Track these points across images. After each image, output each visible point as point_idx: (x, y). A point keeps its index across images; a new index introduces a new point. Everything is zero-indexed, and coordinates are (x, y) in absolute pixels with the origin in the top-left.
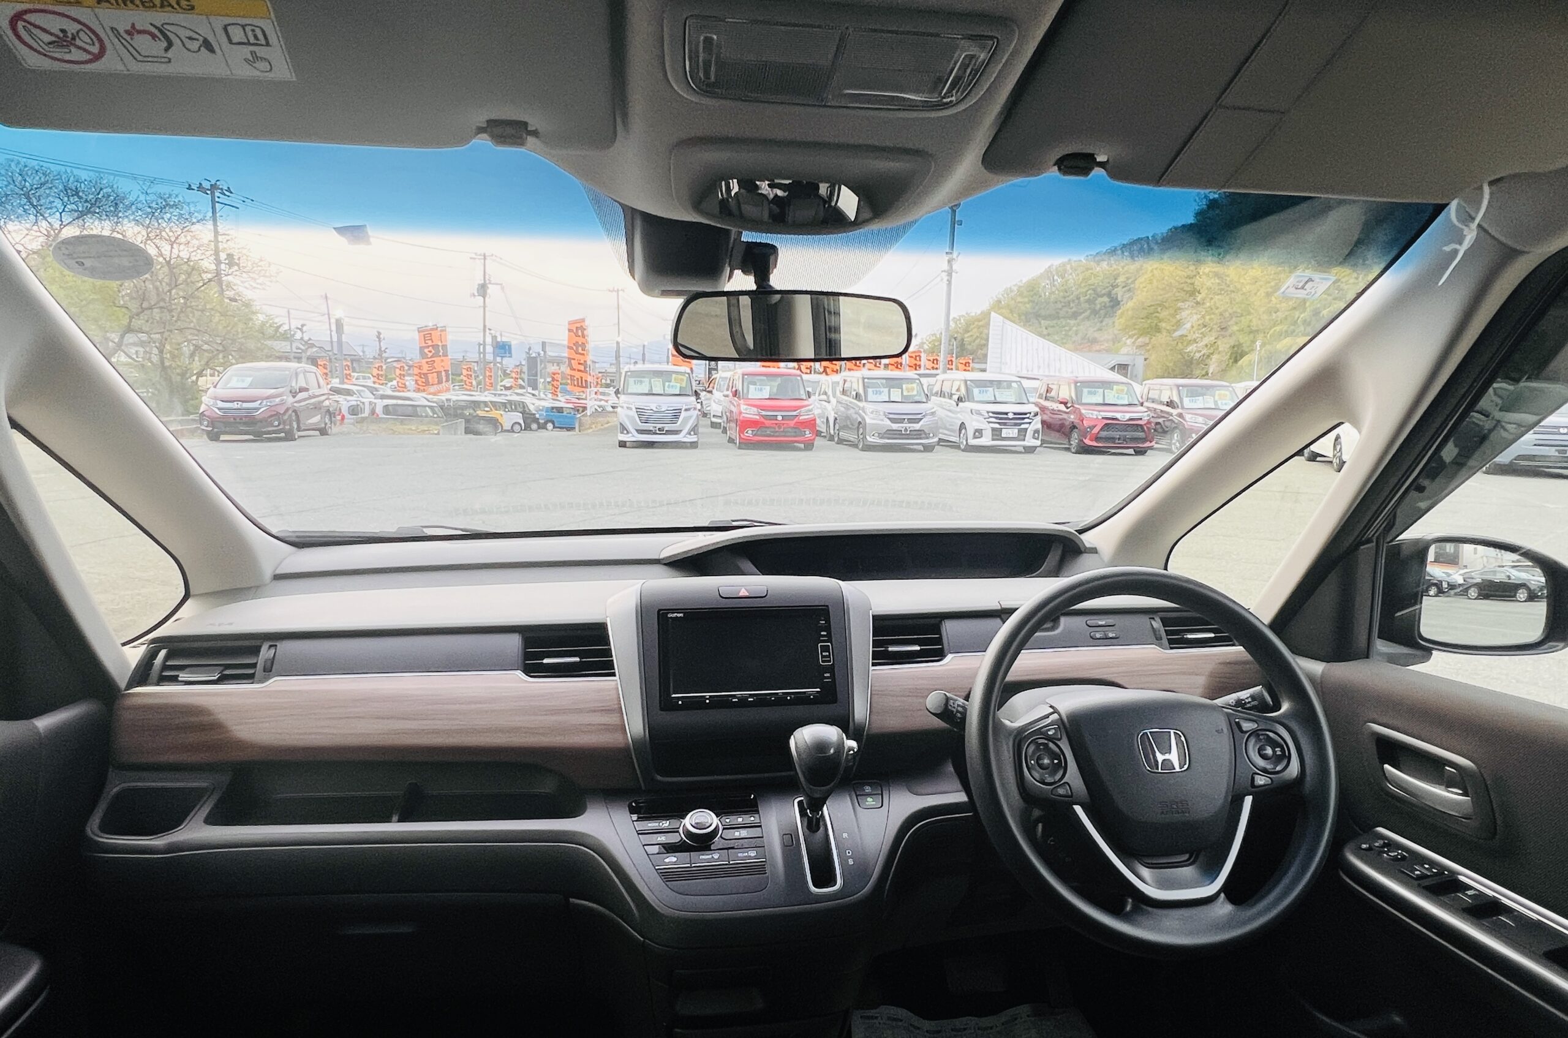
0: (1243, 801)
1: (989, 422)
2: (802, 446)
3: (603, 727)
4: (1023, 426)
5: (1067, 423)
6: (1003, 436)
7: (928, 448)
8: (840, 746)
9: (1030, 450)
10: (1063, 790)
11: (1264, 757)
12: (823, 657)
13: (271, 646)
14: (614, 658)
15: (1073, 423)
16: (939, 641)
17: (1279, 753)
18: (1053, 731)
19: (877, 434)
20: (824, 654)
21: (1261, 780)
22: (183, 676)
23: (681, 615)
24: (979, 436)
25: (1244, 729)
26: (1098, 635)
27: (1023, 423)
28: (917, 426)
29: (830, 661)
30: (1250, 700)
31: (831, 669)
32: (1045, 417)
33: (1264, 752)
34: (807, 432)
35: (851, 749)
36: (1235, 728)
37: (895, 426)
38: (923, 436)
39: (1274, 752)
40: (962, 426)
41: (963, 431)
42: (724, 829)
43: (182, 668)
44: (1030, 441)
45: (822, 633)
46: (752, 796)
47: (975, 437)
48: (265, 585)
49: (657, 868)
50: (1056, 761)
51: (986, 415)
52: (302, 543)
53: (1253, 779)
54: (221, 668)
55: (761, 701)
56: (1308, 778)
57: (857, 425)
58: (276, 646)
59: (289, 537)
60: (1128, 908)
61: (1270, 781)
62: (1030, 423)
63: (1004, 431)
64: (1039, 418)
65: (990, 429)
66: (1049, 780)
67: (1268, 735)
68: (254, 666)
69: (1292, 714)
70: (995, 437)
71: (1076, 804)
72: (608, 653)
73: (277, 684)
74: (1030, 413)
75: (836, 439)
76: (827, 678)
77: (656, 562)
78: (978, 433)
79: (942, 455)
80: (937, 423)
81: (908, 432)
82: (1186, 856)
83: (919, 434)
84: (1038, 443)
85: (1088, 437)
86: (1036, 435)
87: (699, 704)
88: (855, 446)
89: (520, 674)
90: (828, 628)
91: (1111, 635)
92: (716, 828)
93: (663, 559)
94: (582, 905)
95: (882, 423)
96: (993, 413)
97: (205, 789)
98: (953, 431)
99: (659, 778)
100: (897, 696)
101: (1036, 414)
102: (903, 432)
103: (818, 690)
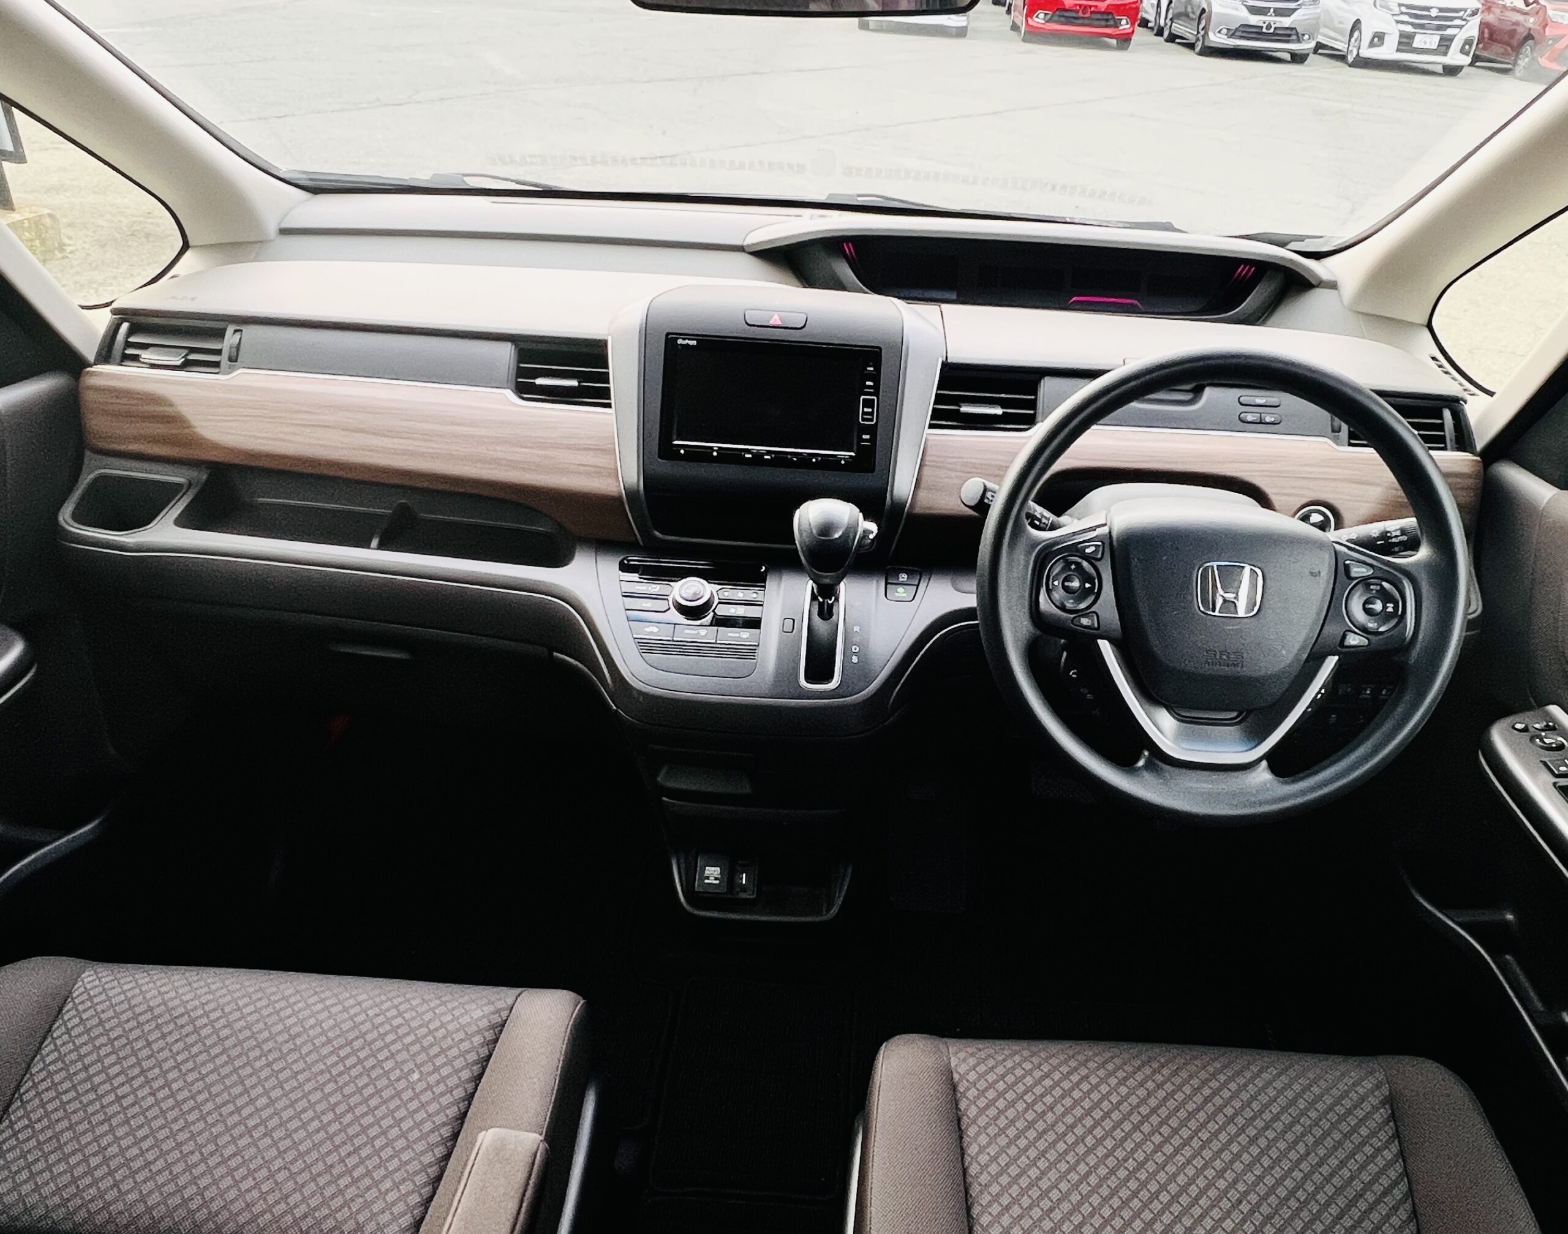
0: (1323, 662)
1: (1398, 22)
2: (1114, 42)
3: (593, 469)
4: (1450, 32)
5: (1520, 30)
6: (1415, 45)
7: (1298, 58)
8: (852, 529)
9: (1451, 71)
10: (1087, 620)
11: (1368, 612)
12: (864, 413)
13: (236, 331)
14: (611, 386)
15: (1530, 29)
16: (1033, 405)
17: (1390, 610)
18: (1093, 549)
19: (1225, 31)
20: (866, 410)
21: (1354, 639)
22: (146, 355)
23: (695, 343)
24: (1379, 43)
25: (1353, 575)
26: (1250, 418)
27: (1449, 27)
28: (1286, 22)
29: (872, 420)
30: (1398, 533)
31: (872, 430)
32: (1490, 18)
33: (1371, 606)
34: (1124, 22)
35: (866, 532)
36: (1341, 571)
37: (1255, 20)
38: (1294, 37)
39: (1385, 607)
40: (1356, 25)
41: (1356, 34)
42: (719, 603)
43: (145, 346)
44: (1455, 57)
45: (868, 383)
46: (764, 568)
47: (1372, 45)
48: (270, 241)
49: (635, 636)
50: (1087, 585)
51: (1396, 10)
52: (317, 188)
53: (1344, 637)
54: (185, 352)
55: (780, 460)
56: (1418, 646)
57: (1198, 13)
58: (241, 331)
59: (298, 179)
60: (1141, 763)
61: (1366, 641)
62: (1461, 27)
63: (1418, 38)
64: (1477, 19)
65: (1398, 34)
66: (1069, 605)
67: (1382, 586)
68: (218, 352)
69: (1428, 566)
70: (1401, 47)
71: (1102, 638)
72: (605, 378)
73: (241, 377)
74: (1465, 10)
75: (1166, 33)
76: (866, 440)
77: (740, 249)
78: (1379, 38)
79: (1317, 68)
80: (1319, 18)
81: (1272, 31)
82: (1234, 714)
83: (1287, 34)
84: (1468, 60)
85: (1547, 55)
86: (1467, 47)
87: (703, 456)
88: (1191, 46)
89: (510, 395)
90: (876, 377)
91: (1268, 419)
92: (708, 601)
93: (749, 246)
94: (563, 660)
95: (1234, 13)
96: (1408, 7)
97: (180, 485)
98: (1340, 32)
99: (657, 533)
100: (956, 471)
101: (1475, 13)
102: (1264, 30)
103: (853, 454)
